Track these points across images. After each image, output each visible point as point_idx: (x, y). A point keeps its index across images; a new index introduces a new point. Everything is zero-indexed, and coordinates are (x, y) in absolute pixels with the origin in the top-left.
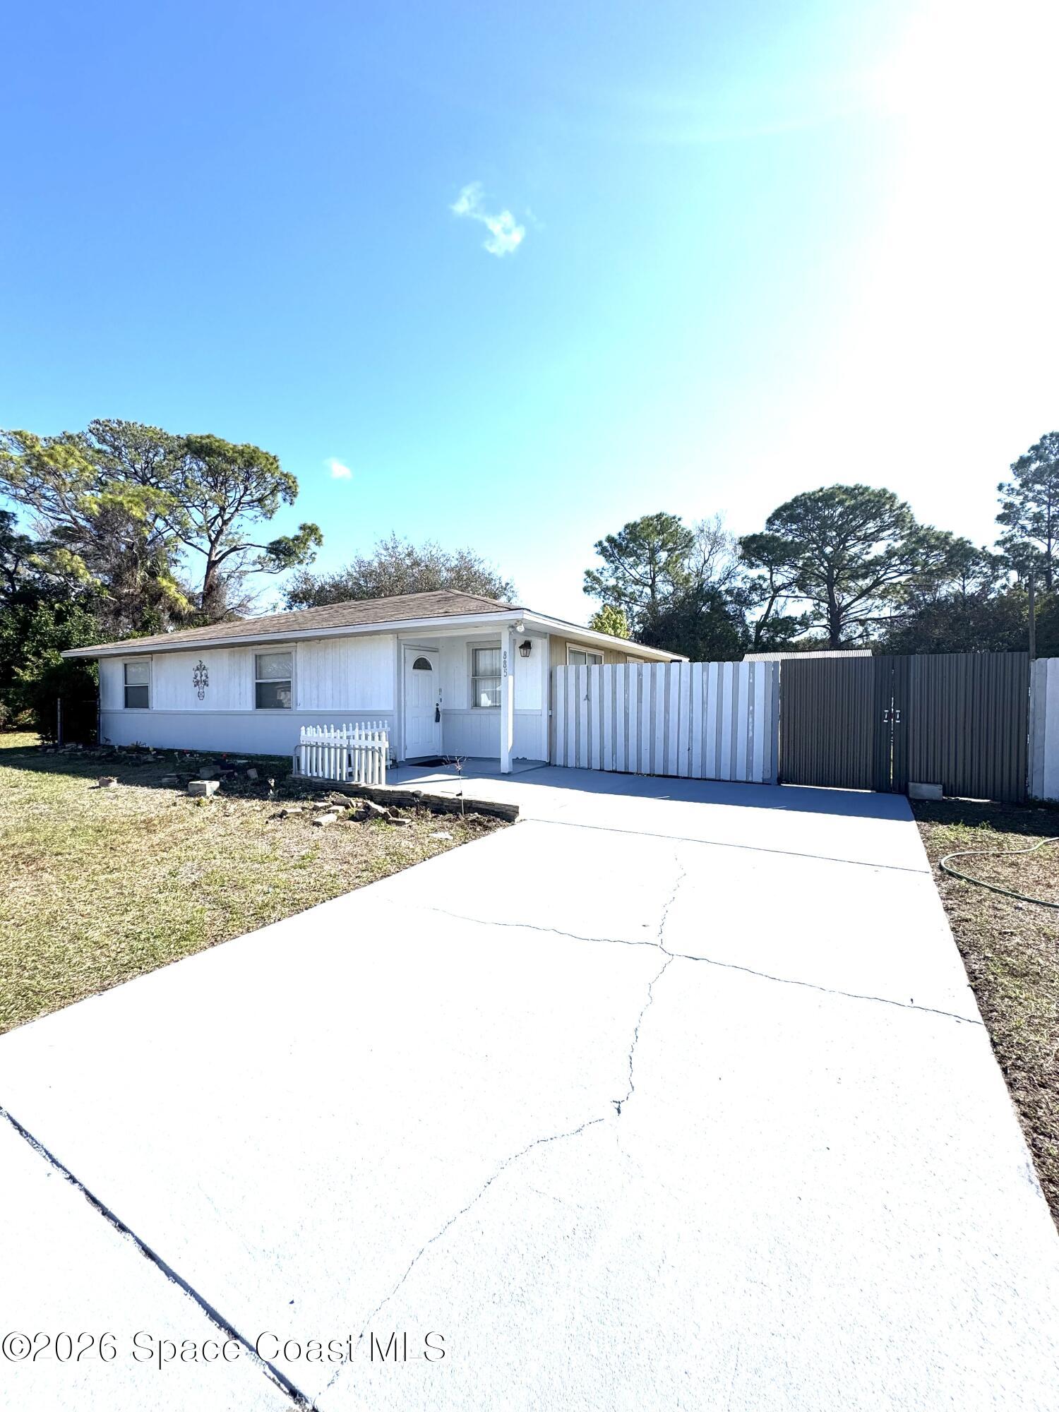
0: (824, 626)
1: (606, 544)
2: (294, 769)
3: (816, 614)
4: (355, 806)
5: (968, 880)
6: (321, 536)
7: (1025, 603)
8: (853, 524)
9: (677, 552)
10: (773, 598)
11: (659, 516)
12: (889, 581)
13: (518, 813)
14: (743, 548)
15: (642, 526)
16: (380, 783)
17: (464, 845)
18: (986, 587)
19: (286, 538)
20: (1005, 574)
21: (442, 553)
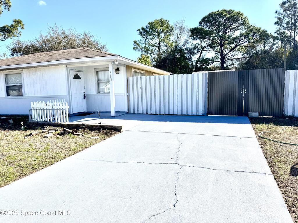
0: (219, 61)
1: (141, 30)
2: (30, 119)
3: (217, 57)
4: (58, 130)
5: (267, 139)
6: (23, 25)
7: (283, 52)
8: (229, 24)
9: (168, 34)
10: (202, 51)
11: (161, 20)
12: (241, 45)
13: (122, 128)
14: (191, 33)
15: (154, 23)
16: (66, 121)
17: (104, 140)
18: (271, 47)
19: (7, 26)
20: (277, 43)
21: (76, 33)
